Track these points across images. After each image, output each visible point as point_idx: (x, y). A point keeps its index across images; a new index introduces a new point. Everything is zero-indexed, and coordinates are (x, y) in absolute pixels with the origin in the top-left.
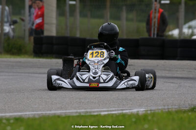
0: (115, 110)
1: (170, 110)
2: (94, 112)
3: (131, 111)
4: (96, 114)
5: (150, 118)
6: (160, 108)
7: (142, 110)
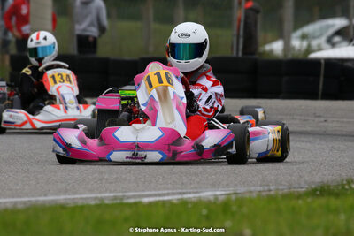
0: (168, 194)
1: (272, 193)
2: (129, 197)
3: (197, 195)
4: (132, 201)
5: (234, 208)
6: (252, 189)
7: (218, 193)
